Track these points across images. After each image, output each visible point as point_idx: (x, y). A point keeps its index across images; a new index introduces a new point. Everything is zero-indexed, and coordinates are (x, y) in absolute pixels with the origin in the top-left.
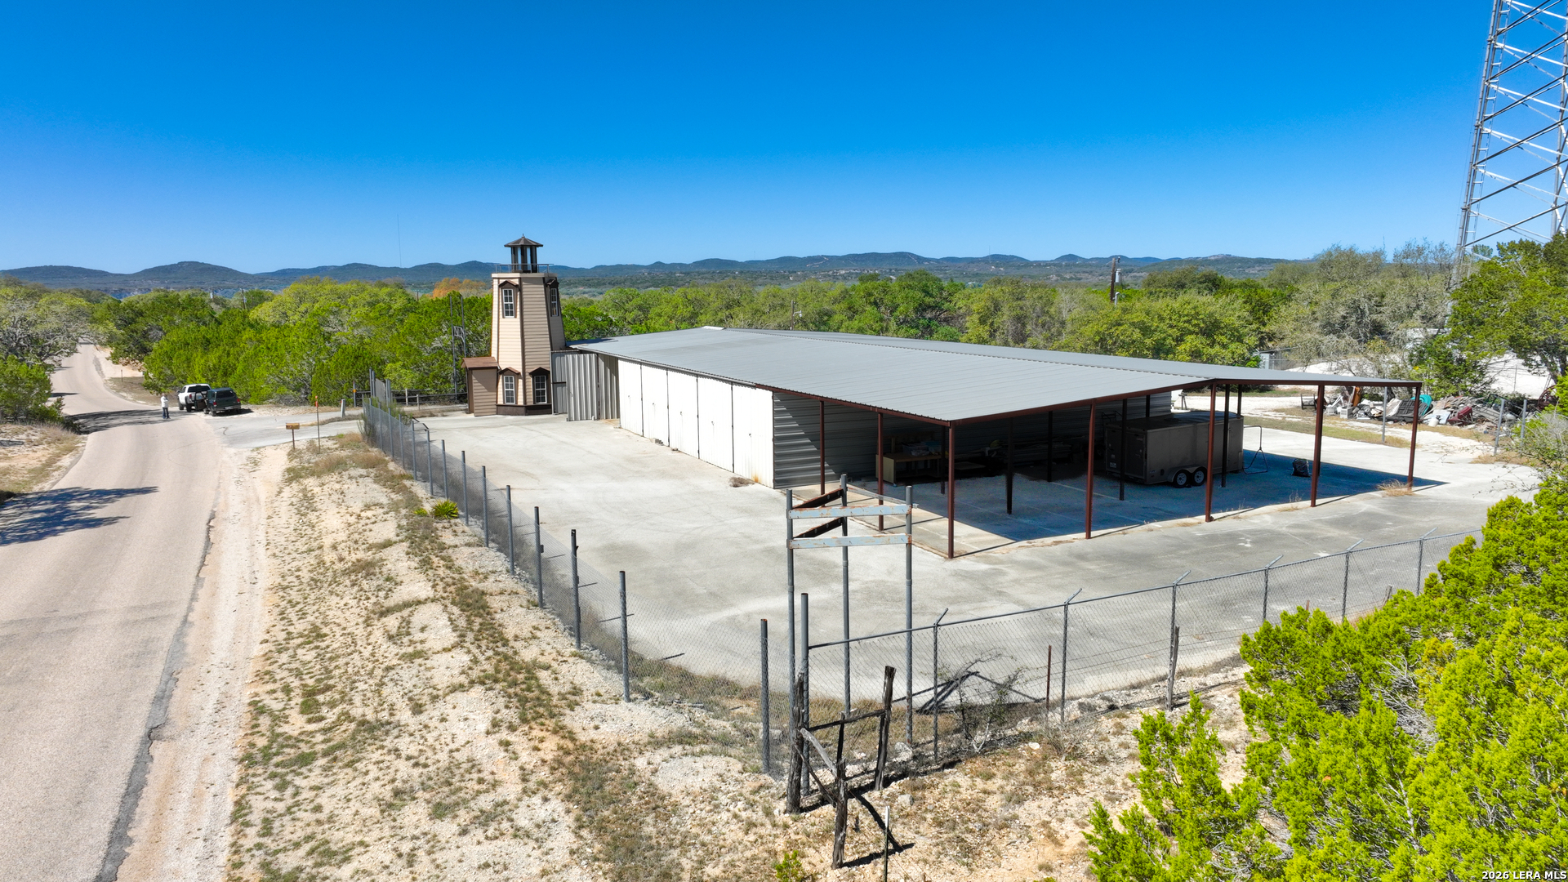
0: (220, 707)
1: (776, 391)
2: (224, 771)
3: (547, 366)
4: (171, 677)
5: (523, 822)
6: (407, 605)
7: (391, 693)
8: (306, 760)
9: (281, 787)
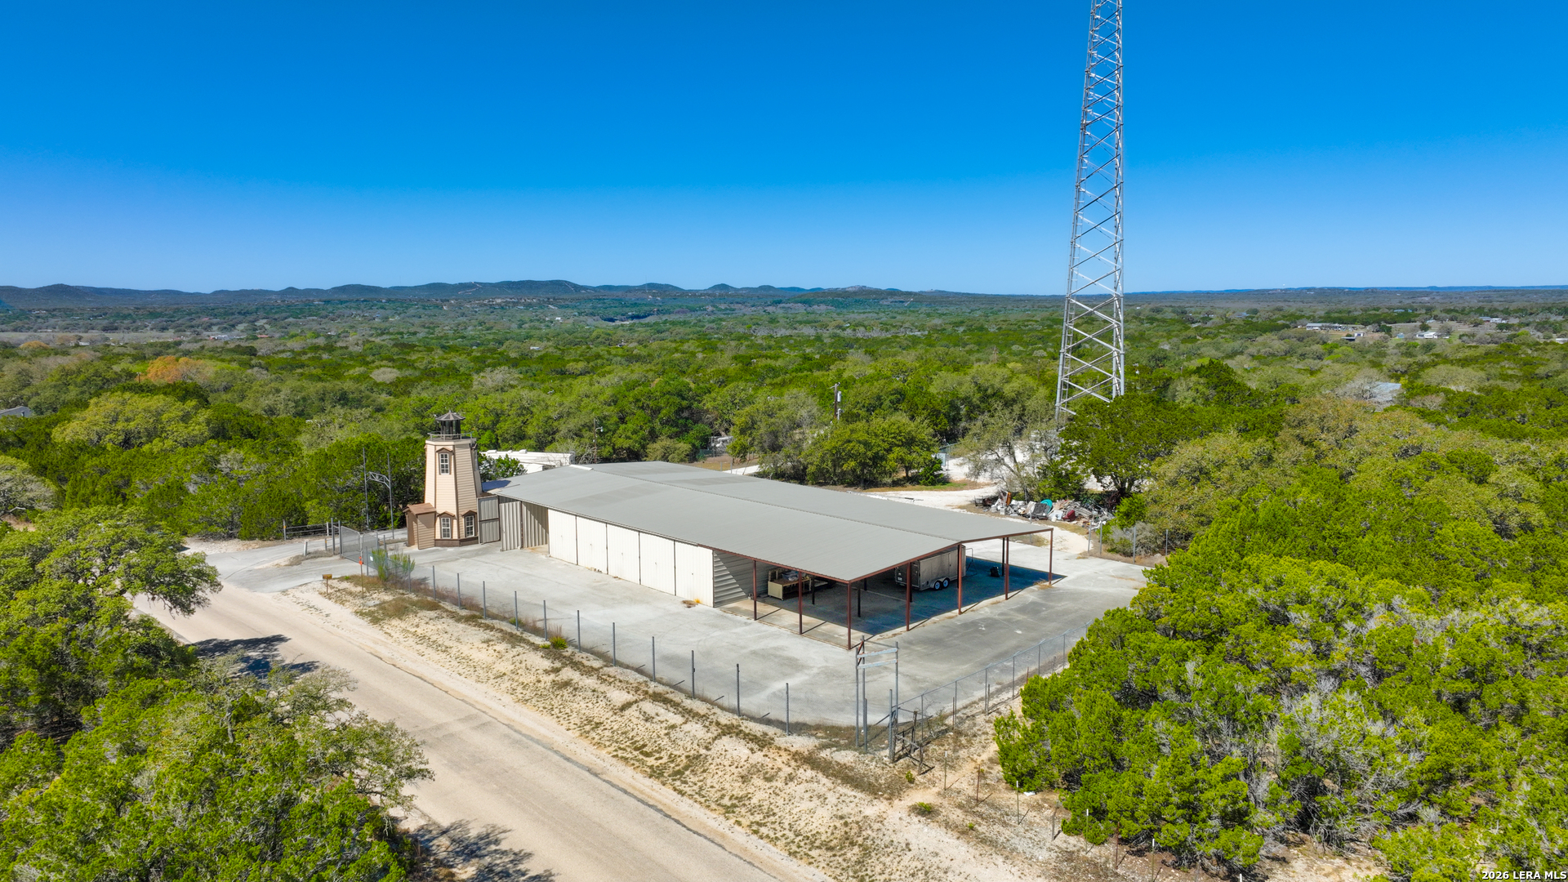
1: (714, 550)
3: (475, 509)
6: (629, 704)
7: (686, 744)
8: (679, 773)
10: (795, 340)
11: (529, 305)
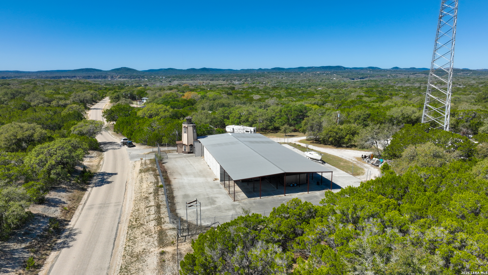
0: (126, 220)
2: (126, 228)
3: (192, 144)
4: (121, 215)
5: (153, 236)
6: (150, 206)
7: (145, 220)
8: (134, 228)
9: (132, 231)
10: (410, 88)
11: (328, 74)
